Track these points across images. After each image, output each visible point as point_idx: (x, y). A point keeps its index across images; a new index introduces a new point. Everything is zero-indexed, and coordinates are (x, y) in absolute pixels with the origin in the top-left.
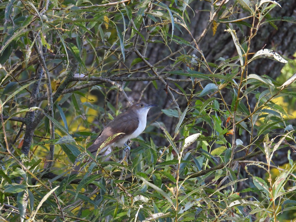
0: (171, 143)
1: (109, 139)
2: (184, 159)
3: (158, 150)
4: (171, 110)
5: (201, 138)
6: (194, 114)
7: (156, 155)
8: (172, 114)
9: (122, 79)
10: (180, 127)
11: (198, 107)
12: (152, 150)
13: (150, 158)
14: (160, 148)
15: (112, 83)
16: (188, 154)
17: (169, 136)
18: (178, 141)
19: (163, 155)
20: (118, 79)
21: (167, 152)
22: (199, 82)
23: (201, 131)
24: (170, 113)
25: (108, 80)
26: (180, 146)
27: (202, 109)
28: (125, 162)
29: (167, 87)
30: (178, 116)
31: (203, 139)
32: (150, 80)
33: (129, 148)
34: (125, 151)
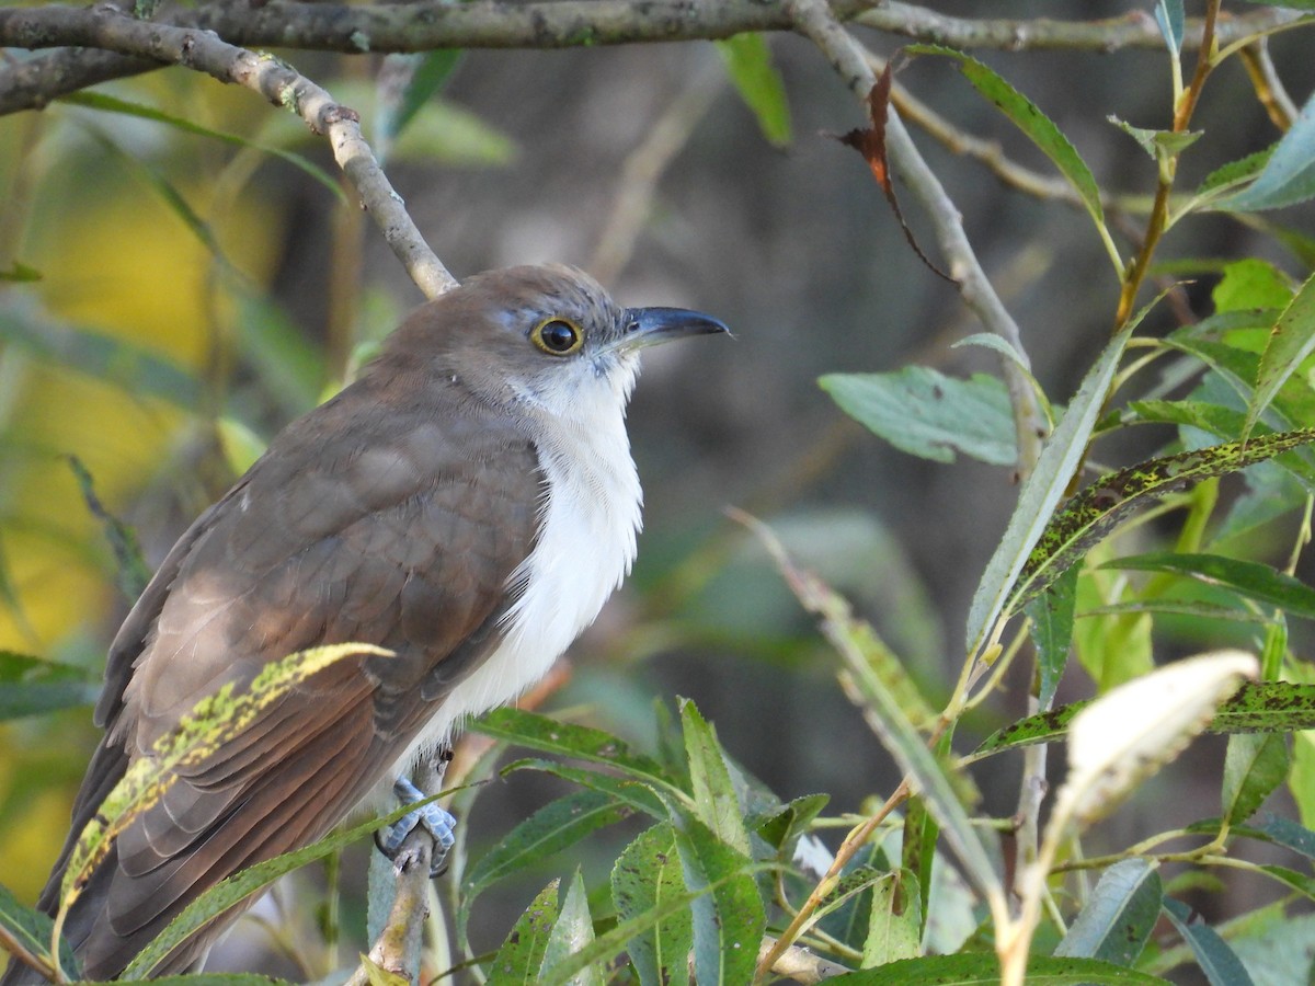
0: (917, 761)
1: (211, 715)
2: (1079, 943)
3: (776, 833)
4: (936, 377)
5: (1273, 703)
6: (1190, 421)
7: (750, 894)
8: (941, 425)
9: (363, 22)
10: (1029, 568)
11: (1240, 340)
12: (700, 839)
13: (676, 935)
14: (805, 814)
15: (240, 69)
16: (1125, 878)
17: (893, 682)
18: (1002, 738)
19: (829, 899)
20: (320, 22)
21: (882, 863)
22: (1250, 51)
23: (1277, 622)
24: (927, 409)
25: (196, 32)
26: (1031, 793)
27: (1280, 360)
28: (394, 978)
29: (880, 116)
30: (1011, 449)
31: (1293, 710)
32: (689, 29)
33: (433, 826)
34: (391, 854)
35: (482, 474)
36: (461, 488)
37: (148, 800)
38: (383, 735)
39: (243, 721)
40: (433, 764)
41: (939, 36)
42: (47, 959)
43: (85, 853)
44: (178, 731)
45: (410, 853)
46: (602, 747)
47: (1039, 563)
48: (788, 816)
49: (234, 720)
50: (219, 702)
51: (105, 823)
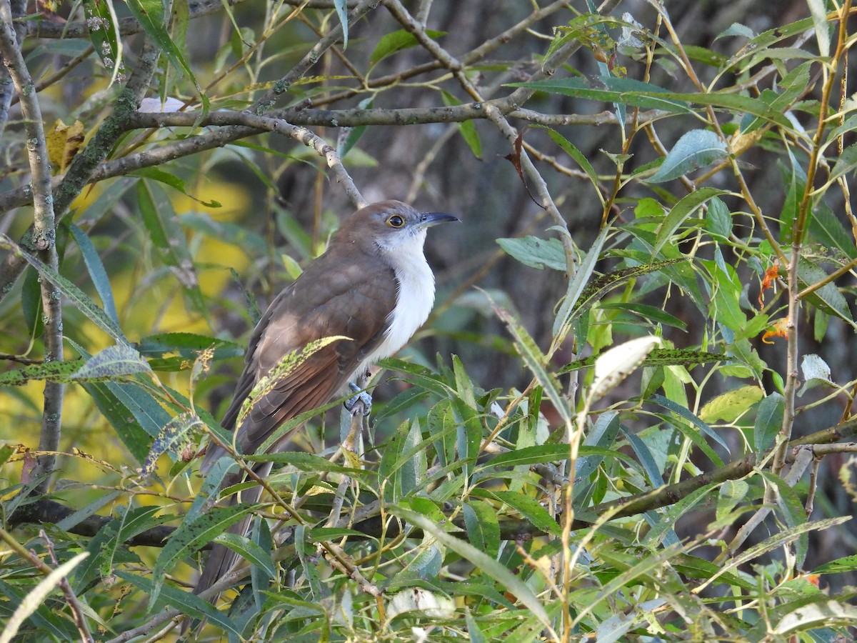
0: (540, 374)
1: (289, 361)
2: (591, 441)
3: (484, 402)
4: (537, 240)
5: (662, 357)
6: (628, 256)
7: (476, 425)
8: (539, 257)
9: (336, 116)
10: (575, 309)
11: (644, 227)
12: (459, 404)
13: (451, 438)
14: (494, 395)
15: (294, 133)
16: (607, 418)
17: (531, 347)
18: (565, 369)
19: (504, 425)
20: (320, 116)
21: (520, 412)
22: (648, 126)
23: (659, 327)
24: (534, 251)
25: (278, 120)
26: (572, 388)
27: (664, 235)
28: (352, 453)
29: (518, 149)
30: (565, 265)
31: (667, 359)
32: (450, 118)
33: (364, 399)
34: (350, 410)
35: (375, 282)
36: (368, 287)
37: (266, 391)
38: (341, 372)
39: (300, 363)
40: (364, 377)
41: (538, 120)
42: (231, 447)
43: (244, 410)
44: (277, 367)
45: (356, 409)
46: (422, 371)
47: (578, 307)
48: (488, 396)
49: (297, 363)
50: (291, 356)
51: (251, 399)
